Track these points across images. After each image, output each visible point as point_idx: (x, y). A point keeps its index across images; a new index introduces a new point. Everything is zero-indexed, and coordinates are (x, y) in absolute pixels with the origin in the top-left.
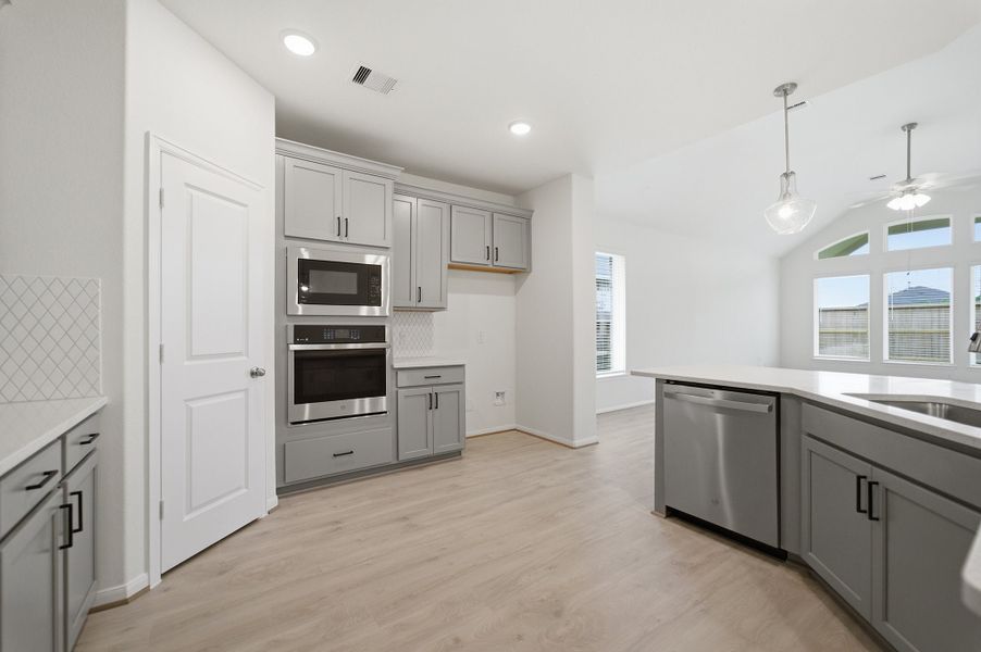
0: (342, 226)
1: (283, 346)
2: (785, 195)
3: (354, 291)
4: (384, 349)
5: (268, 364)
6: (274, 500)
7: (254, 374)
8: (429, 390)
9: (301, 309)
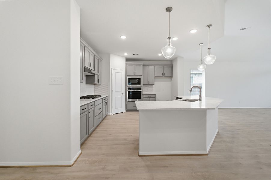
0: (134, 73)
1: (126, 90)
3: (136, 82)
4: (141, 91)
6: (125, 111)
7: (122, 94)
8: (149, 98)
9: (129, 85)
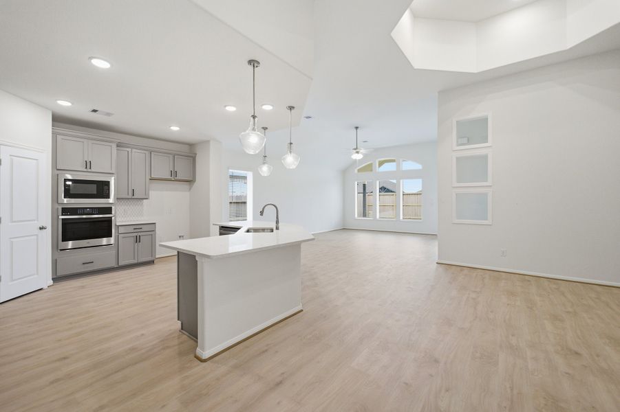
0: (88, 165)
1: (56, 216)
2: (264, 163)
3: (95, 193)
4: (111, 217)
5: (48, 224)
6: (51, 282)
7: (41, 228)
8: (136, 234)
9: (66, 201)
